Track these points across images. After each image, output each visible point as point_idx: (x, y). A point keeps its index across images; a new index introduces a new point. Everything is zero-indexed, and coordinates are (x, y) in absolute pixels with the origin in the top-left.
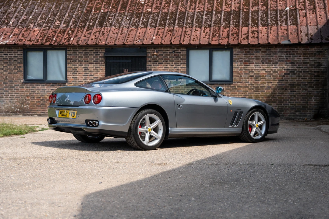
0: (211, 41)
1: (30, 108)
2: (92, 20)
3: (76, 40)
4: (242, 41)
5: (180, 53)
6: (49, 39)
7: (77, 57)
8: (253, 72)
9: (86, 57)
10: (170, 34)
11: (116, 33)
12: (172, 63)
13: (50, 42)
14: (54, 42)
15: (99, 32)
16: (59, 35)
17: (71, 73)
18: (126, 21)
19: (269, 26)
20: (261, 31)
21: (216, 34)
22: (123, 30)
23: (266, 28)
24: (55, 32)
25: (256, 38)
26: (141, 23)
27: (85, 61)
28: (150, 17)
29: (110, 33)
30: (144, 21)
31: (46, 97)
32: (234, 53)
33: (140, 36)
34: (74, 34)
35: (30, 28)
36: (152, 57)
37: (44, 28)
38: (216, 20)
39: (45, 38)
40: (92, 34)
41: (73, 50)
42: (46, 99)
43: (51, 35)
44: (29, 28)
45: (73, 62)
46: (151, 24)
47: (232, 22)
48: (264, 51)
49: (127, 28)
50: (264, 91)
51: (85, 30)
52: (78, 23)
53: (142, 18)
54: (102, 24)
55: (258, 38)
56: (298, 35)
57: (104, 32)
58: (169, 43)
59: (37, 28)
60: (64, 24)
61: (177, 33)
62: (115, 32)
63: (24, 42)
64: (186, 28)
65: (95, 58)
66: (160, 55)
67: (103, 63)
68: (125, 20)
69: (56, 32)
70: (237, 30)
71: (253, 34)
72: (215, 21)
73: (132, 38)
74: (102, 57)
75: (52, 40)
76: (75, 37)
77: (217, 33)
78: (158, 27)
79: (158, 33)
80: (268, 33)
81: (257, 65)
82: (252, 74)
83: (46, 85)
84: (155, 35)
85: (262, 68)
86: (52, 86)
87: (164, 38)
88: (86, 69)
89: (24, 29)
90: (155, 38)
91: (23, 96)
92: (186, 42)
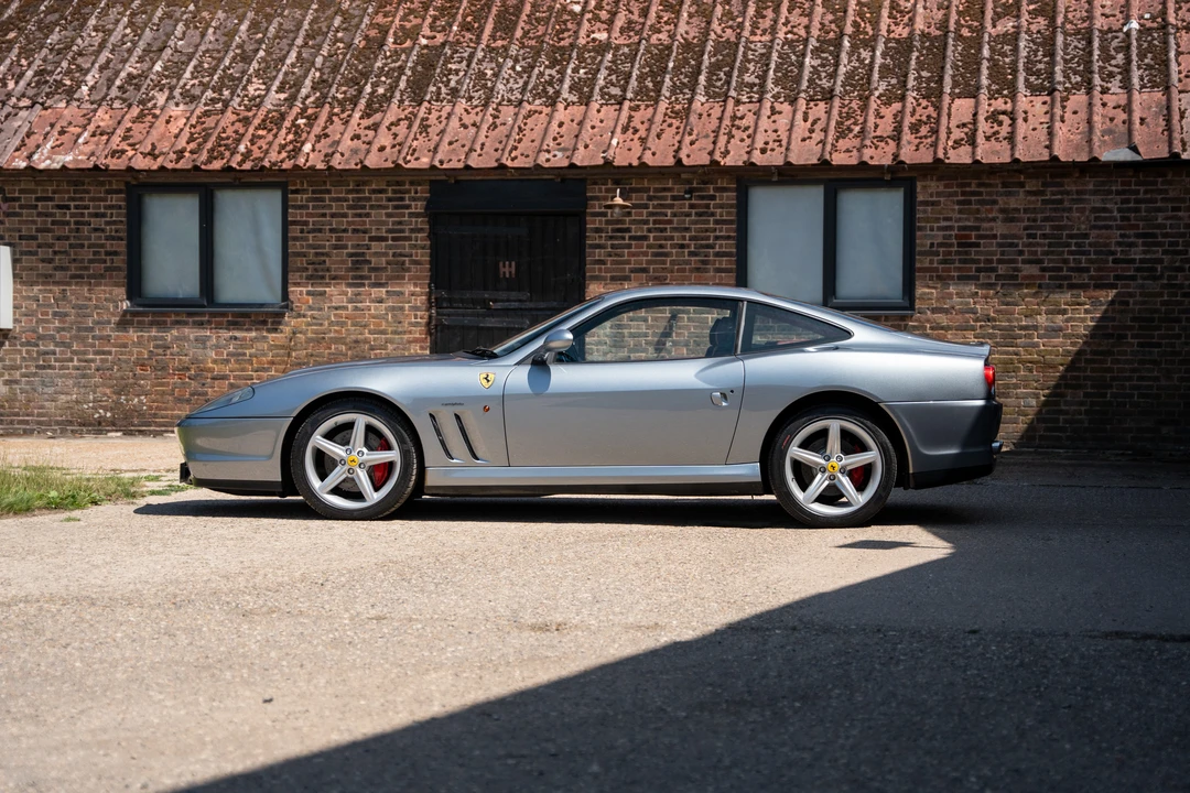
0: (831, 154)
1: (150, 408)
2: (385, 75)
3: (323, 152)
4: (951, 153)
5: (713, 198)
6: (223, 148)
7: (324, 215)
8: (994, 270)
9: (360, 215)
10: (674, 126)
11: (474, 125)
12: (684, 238)
13: (225, 161)
14: (238, 158)
15: (410, 120)
16: (261, 132)
17: (304, 274)
18: (512, 80)
19: (1057, 93)
21: (852, 127)
22: (499, 112)
23: (1044, 103)
24: (246, 121)
25: (1005, 139)
26: (566, 85)
27: (355, 231)
28: (601, 61)
29: (451, 124)
30: (580, 79)
31: (211, 365)
32: (920, 198)
34: (317, 130)
35: (155, 106)
36: (605, 215)
37: (207, 108)
38: (853, 71)
39: (209, 145)
40: (383, 129)
41: (310, 189)
42: (209, 375)
43: (230, 132)
44: (151, 109)
45: (311, 235)
46: (606, 90)
47: (915, 79)
48: (1034, 189)
49: (516, 106)
50: (1036, 345)
51: (357, 115)
52: (331, 86)
53: (572, 66)
54: (421, 89)
55: (1011, 138)
56: (1169, 128)
57: (427, 119)
58: (670, 161)
59: (182, 107)
60: (281, 90)
61: (704, 125)
62: (468, 120)
63: (130, 159)
64: (738, 102)
65: (391, 219)
66: (635, 206)
67: (422, 239)
68: (507, 76)
69: (250, 123)
70: (931, 109)
71: (995, 125)
72: (850, 76)
73: (533, 141)
74: (417, 215)
75: (234, 152)
77: (855, 124)
78: (631, 100)
79: (632, 124)
80: (1052, 119)
81: (1008, 243)
82: (989, 277)
83: (209, 322)
84: (619, 130)
85: (1026, 257)
86: (234, 325)
87: (652, 142)
88: (359, 261)
89: (131, 110)
90: (618, 143)
91: (126, 362)
92: (735, 158)
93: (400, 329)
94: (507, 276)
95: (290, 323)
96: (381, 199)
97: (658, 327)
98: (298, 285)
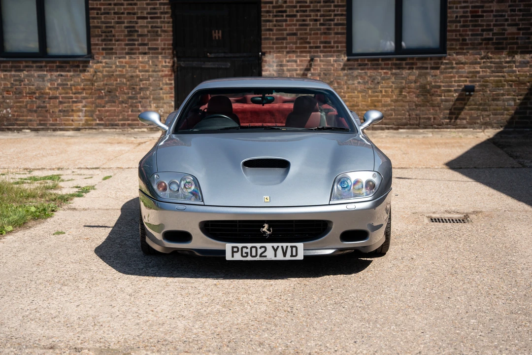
1: (13, 115)
7: (110, 4)
8: (491, 30)
9: (131, 4)
12: (317, 15)
17: (100, 38)
27: (129, 13)
31: (47, 91)
36: (272, 3)
42: (47, 97)
45: (103, 16)
50: (515, 71)
65: (149, 7)
67: (168, 18)
74: (164, 4)
81: (499, 15)
82: (489, 34)
83: (46, 66)
85: (510, 22)
86: (61, 68)
88: (131, 31)
93: (157, 69)
94: (217, 38)
95: (93, 66)
97: (303, 65)
98: (97, 45)
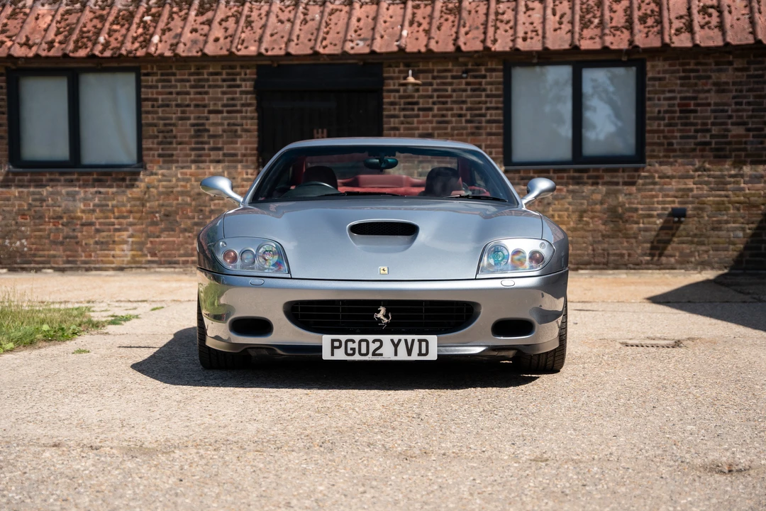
0: (579, 40)
1: (30, 249)
3: (169, 42)
4: (674, 38)
5: (484, 77)
6: (85, 40)
7: (171, 93)
8: (708, 131)
9: (200, 93)
10: (450, 20)
11: (289, 20)
12: (461, 109)
13: (88, 49)
14: (100, 47)
15: (237, 17)
16: (115, 27)
17: (156, 141)
20: (729, 6)
22: (308, 10)
24: (102, 19)
25: (716, 27)
27: (197, 106)
29: (270, 19)
31: (79, 214)
32: (650, 75)
33: (361, 29)
35: (24, 6)
36: (398, 91)
37: (68, 8)
39: (74, 37)
40: (215, 23)
41: (159, 72)
42: (79, 222)
43: (89, 26)
44: (22, 8)
45: (160, 110)
48: (740, 66)
49: (320, 6)
50: (743, 189)
51: (193, 13)
55: (721, 26)
57: (250, 16)
58: (451, 48)
59: (47, 7)
61: (474, 19)
62: (284, 16)
63: (9, 48)
64: (499, 1)
65: (226, 96)
66: (424, 84)
67: (251, 112)
69: (106, 20)
70: (653, 5)
71: (706, 16)
73: (338, 33)
74: (247, 93)
75: (95, 43)
76: (164, 32)
77: (594, 17)
78: (412, 1)
79: (416, 19)
80: (751, 11)
81: (719, 109)
82: (705, 137)
83: (78, 180)
84: (407, 23)
85: (734, 120)
86: (99, 182)
87: (434, 32)
88: (200, 130)
89: (5, 9)
90: (408, 34)
91: (10, 212)
92: (502, 45)
95: (144, 179)
96: (217, 80)
98: (151, 149)
